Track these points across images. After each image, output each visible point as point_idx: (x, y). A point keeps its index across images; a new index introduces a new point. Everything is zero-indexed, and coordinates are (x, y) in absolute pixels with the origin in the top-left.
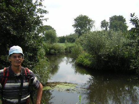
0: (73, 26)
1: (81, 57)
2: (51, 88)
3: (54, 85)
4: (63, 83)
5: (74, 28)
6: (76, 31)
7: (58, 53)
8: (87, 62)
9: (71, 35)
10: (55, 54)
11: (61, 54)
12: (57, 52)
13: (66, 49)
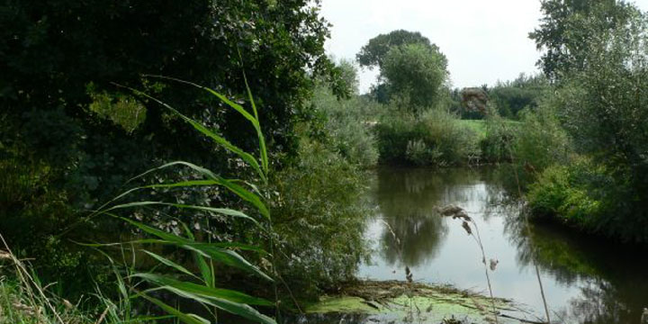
0: (532, 36)
1: (554, 180)
2: (366, 308)
3: (386, 296)
4: (437, 289)
5: (539, 47)
6: (549, 64)
7: (441, 158)
8: (582, 202)
9: (520, 83)
10: (425, 165)
11: (458, 165)
12: (436, 153)
13: (484, 144)
